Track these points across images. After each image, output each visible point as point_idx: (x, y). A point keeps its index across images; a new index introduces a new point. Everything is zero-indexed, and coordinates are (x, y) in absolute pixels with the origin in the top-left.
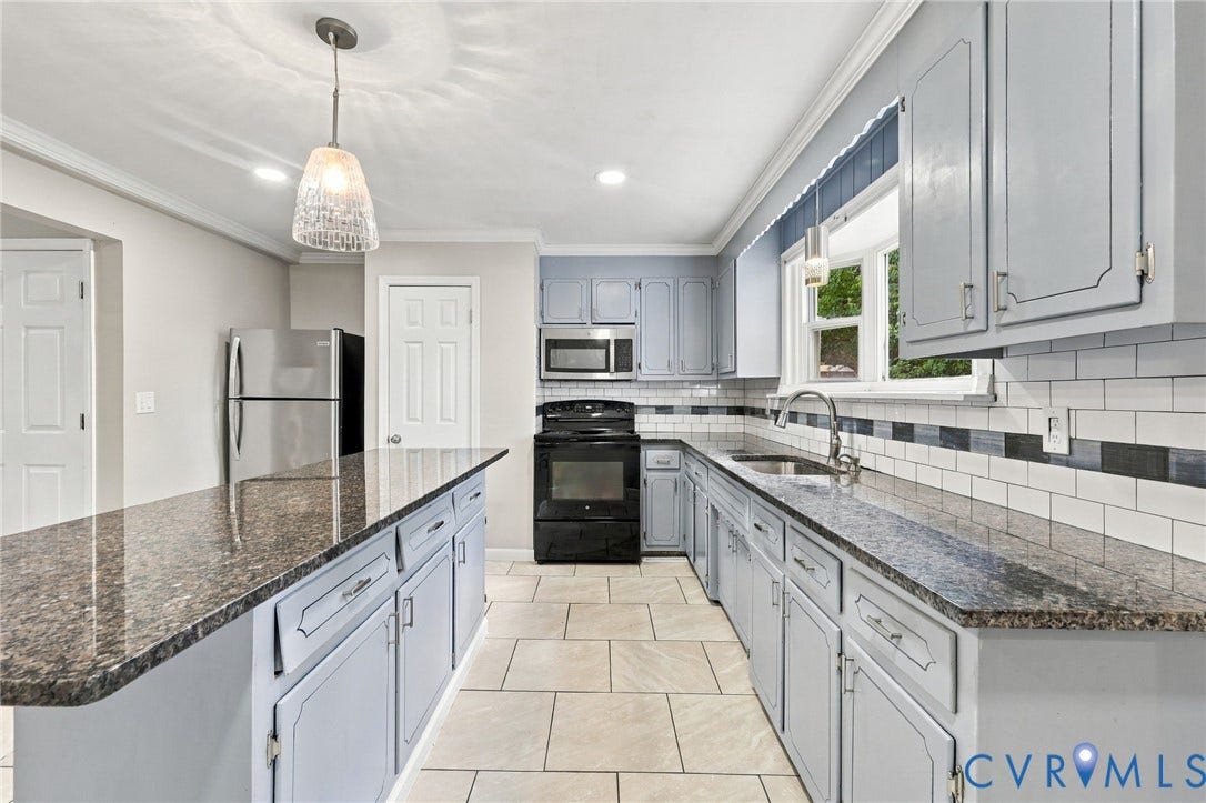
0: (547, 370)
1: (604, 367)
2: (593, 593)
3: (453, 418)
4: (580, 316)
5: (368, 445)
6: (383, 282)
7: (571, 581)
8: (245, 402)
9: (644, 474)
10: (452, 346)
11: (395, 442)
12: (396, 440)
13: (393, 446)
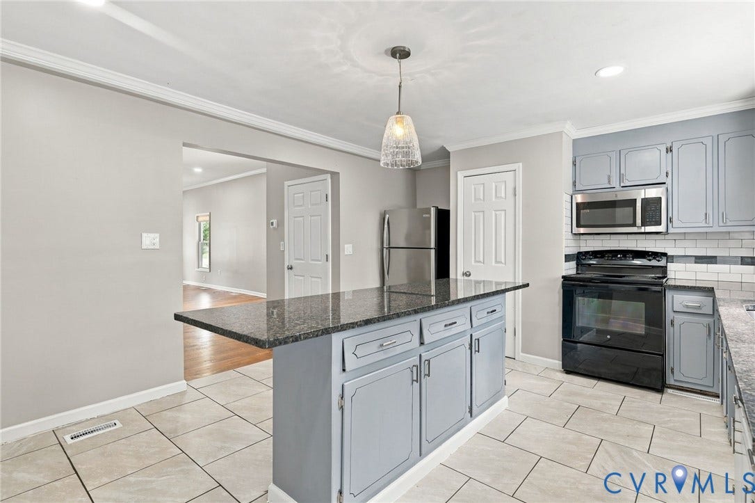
0: (577, 227)
1: (632, 222)
2: (603, 404)
3: (503, 261)
4: (609, 182)
5: (452, 276)
6: (460, 175)
7: (590, 391)
8: (391, 249)
9: (669, 315)
10: (503, 213)
11: (467, 275)
12: (467, 274)
13: (466, 278)
